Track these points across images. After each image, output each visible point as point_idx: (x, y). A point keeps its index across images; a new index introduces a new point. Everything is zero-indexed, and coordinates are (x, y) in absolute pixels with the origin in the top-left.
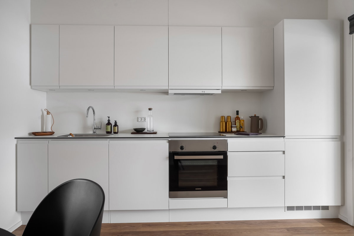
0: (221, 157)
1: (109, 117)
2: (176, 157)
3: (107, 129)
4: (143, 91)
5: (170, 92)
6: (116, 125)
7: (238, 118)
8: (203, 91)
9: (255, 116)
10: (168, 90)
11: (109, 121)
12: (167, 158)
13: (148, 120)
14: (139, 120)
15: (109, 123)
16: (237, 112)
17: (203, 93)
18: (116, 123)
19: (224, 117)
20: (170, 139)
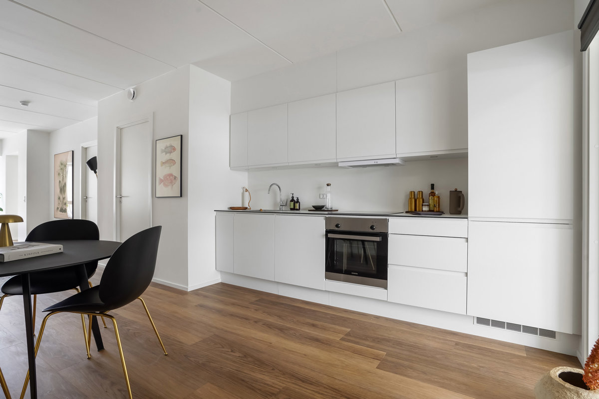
0: (378, 239)
1: (293, 194)
2: (330, 235)
3: (290, 206)
4: (318, 166)
5: (340, 165)
6: (298, 202)
7: (433, 194)
8: (376, 161)
9: (456, 190)
10: (337, 163)
11: (293, 197)
12: (323, 235)
13: (329, 196)
14: (321, 197)
15: (293, 200)
16: (433, 186)
17: (376, 163)
18: (298, 199)
19: (414, 192)
20: (327, 216)
